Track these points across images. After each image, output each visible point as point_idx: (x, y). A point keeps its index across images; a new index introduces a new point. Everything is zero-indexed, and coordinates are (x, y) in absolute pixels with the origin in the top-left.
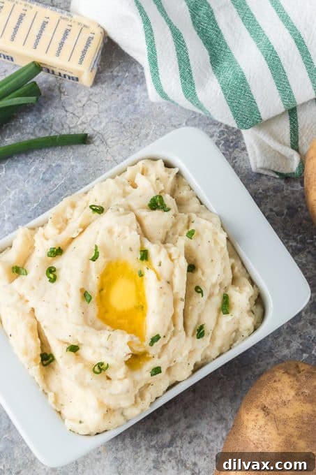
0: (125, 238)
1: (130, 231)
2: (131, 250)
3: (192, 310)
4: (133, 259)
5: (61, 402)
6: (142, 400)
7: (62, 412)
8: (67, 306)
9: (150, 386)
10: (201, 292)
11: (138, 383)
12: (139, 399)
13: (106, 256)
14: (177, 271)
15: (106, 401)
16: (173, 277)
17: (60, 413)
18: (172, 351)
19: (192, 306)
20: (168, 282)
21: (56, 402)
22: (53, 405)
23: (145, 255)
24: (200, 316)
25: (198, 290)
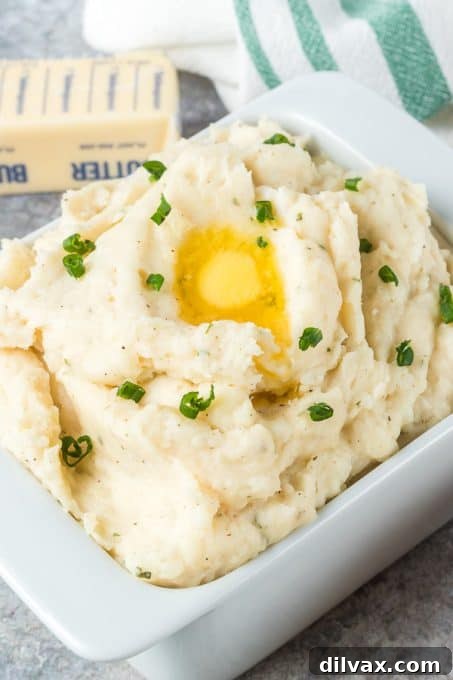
0: (222, 183)
1: (231, 168)
2: (235, 202)
3: (378, 315)
4: (243, 222)
5: (112, 531)
6: (296, 489)
7: (118, 550)
8: (112, 300)
9: (312, 462)
10: (394, 279)
11: (284, 446)
12: (290, 489)
13: (187, 214)
14: (337, 227)
15: (216, 484)
16: (331, 237)
17: (111, 553)
18: (349, 381)
19: (379, 308)
20: (322, 247)
21: (101, 528)
22: (96, 536)
23: (265, 212)
24: (397, 330)
25: (387, 275)
